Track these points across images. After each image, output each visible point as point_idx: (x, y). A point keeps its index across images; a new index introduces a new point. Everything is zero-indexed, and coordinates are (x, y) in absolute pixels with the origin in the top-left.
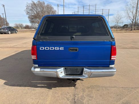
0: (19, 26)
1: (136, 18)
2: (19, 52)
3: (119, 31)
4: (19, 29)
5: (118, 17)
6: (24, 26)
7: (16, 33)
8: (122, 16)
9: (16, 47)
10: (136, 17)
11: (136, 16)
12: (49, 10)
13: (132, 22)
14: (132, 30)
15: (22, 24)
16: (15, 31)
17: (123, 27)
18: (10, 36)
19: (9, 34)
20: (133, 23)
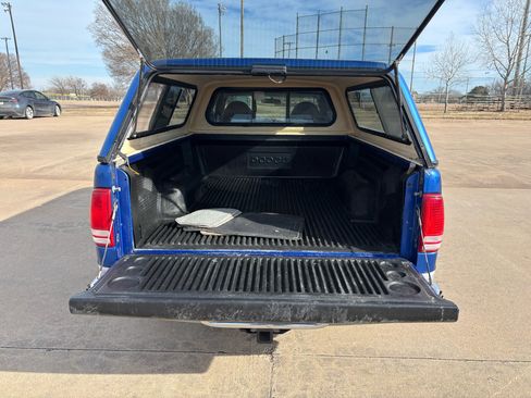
0: (67, 87)
1: (518, 65)
2: (60, 195)
3: (452, 114)
4: (68, 98)
5: (450, 57)
6: (89, 86)
7: (56, 116)
8: (465, 55)
9: (48, 173)
10: (519, 61)
11: (520, 54)
12: (186, 25)
13: (506, 79)
14: (502, 110)
15: (79, 82)
16: (49, 109)
17: (468, 97)
18: (31, 126)
19: (26, 118)
20: (506, 83)
